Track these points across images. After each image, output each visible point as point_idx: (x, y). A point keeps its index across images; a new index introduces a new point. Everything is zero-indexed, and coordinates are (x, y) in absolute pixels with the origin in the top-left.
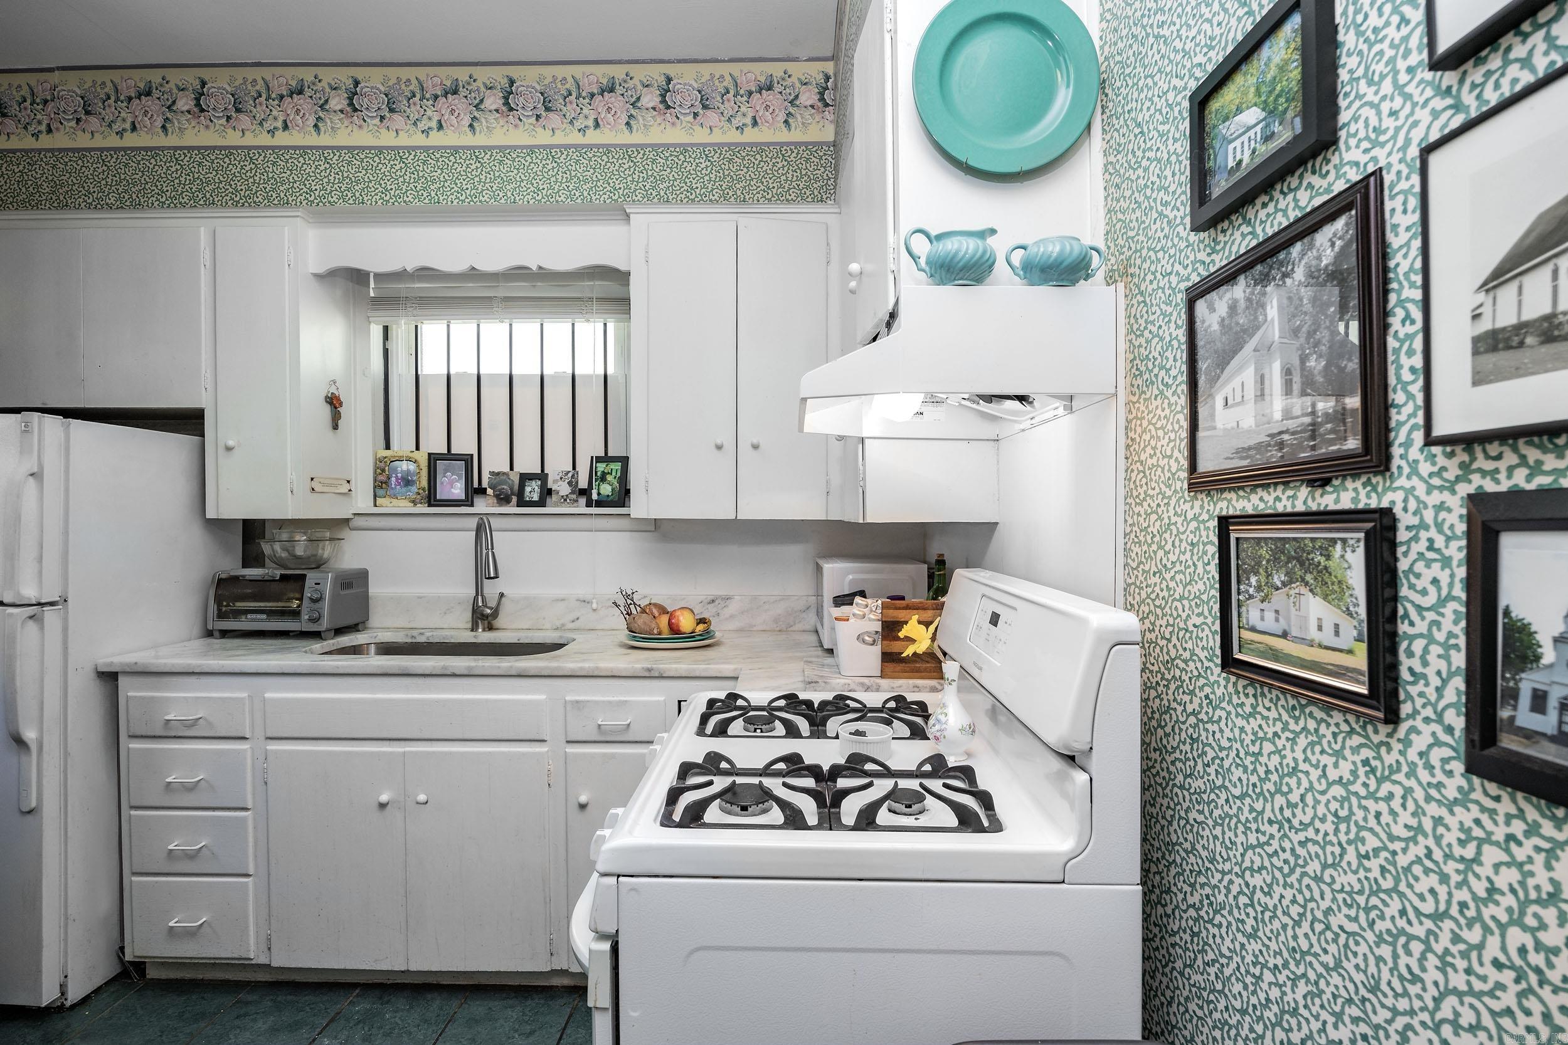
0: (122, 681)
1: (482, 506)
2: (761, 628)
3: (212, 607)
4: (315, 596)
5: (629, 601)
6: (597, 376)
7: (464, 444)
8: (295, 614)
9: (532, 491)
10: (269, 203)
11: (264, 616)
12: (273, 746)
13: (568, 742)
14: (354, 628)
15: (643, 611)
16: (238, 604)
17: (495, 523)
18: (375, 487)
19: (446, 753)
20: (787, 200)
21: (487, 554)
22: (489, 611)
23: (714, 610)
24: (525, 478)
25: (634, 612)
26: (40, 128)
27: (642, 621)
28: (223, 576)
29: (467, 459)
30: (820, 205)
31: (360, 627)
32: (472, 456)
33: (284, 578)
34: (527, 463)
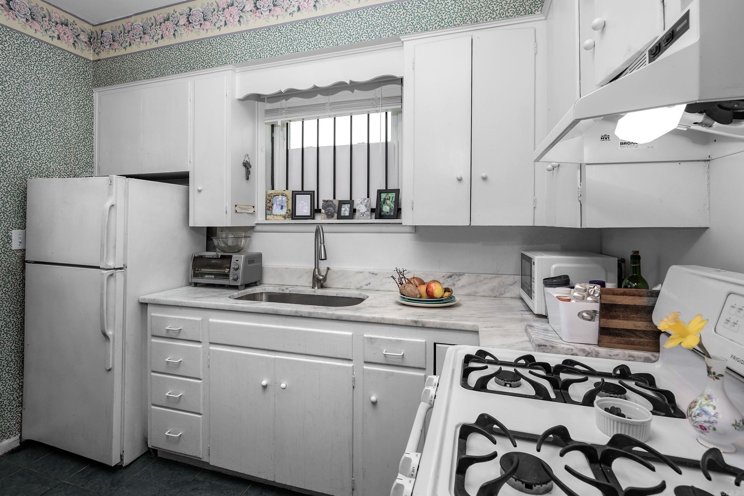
0: (149, 308)
1: (319, 219)
2: (482, 294)
3: (191, 272)
4: (236, 267)
5: (401, 276)
6: (383, 143)
7: (310, 185)
8: (226, 276)
9: (346, 210)
10: (218, 64)
11: (213, 277)
12: (212, 348)
13: (365, 362)
14: (254, 284)
15: (410, 282)
16: (202, 270)
17: (325, 228)
18: (266, 210)
19: (296, 361)
20: (507, 16)
21: (321, 246)
22: (321, 278)
23: (452, 282)
24: (342, 203)
25: (404, 282)
26: (126, 45)
27: (410, 288)
28: (196, 255)
29: (311, 193)
30: (531, 16)
31: (258, 283)
32: (314, 192)
33: (222, 257)
34: (343, 194)
